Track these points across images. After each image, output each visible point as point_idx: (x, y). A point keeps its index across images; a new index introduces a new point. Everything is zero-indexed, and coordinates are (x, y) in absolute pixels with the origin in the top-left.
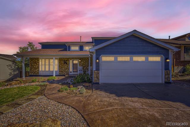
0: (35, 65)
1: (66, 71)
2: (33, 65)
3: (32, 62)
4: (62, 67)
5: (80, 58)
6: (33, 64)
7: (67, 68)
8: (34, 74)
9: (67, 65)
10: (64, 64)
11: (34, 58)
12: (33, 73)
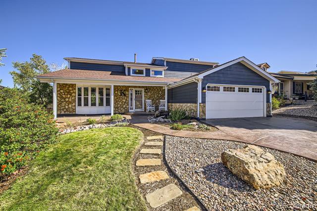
0: (69, 96)
1: (124, 106)
2: (64, 96)
3: (62, 91)
4: (117, 100)
5: (146, 86)
6: (65, 94)
7: (125, 102)
8: (66, 113)
9: (126, 98)
10: (121, 95)
11: (67, 84)
12: (65, 110)
